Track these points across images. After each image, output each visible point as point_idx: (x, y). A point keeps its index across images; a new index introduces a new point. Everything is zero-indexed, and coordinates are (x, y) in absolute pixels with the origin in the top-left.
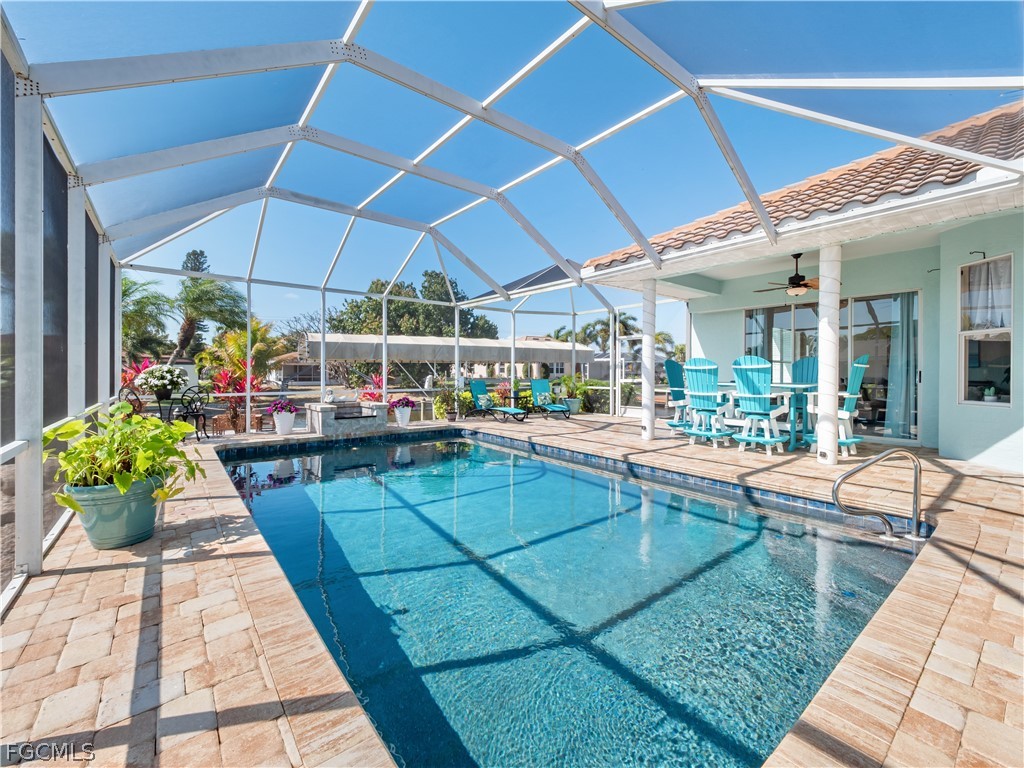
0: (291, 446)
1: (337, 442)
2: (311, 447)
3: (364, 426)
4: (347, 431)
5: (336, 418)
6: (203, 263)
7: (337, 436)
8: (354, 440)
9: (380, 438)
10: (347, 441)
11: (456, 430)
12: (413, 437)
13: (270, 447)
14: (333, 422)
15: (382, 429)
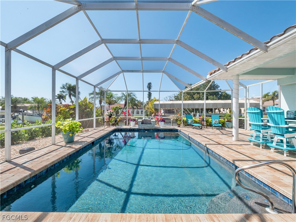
0: (131, 129)
1: (142, 129)
2: (136, 130)
3: (149, 126)
4: (144, 127)
5: (142, 124)
6: (151, 85)
7: (142, 128)
8: (146, 129)
9: (153, 130)
10: (144, 129)
11: (176, 129)
12: (162, 130)
13: (127, 129)
14: (141, 124)
15: (153, 127)
